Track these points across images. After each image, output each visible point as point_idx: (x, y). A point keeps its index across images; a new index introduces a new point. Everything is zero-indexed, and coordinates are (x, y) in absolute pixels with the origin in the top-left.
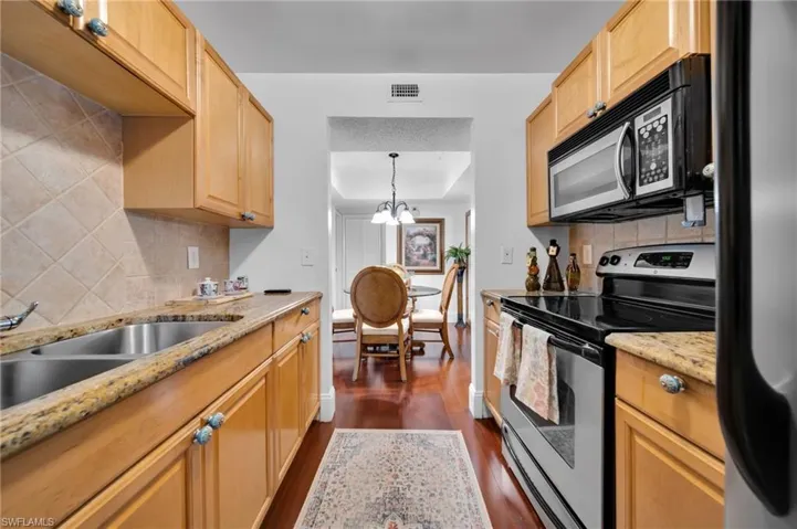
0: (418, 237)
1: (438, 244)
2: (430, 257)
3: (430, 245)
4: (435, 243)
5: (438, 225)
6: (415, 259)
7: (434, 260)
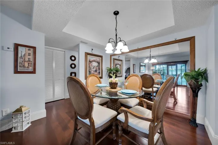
0: (93, 62)
1: (101, 66)
2: (98, 71)
3: (98, 66)
4: (100, 66)
5: (101, 58)
6: (92, 72)
7: (99, 73)
